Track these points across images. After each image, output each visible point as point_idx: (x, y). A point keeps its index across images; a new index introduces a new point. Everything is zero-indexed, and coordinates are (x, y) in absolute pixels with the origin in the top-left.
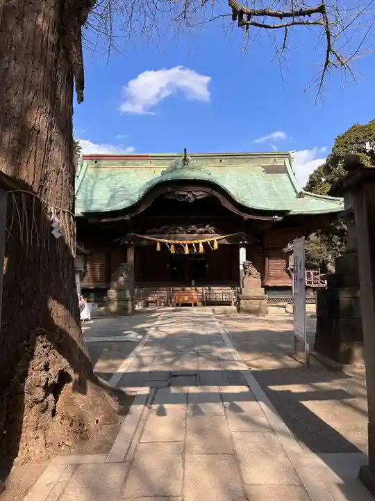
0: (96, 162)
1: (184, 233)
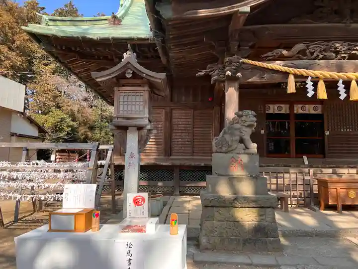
1: (344, 58)
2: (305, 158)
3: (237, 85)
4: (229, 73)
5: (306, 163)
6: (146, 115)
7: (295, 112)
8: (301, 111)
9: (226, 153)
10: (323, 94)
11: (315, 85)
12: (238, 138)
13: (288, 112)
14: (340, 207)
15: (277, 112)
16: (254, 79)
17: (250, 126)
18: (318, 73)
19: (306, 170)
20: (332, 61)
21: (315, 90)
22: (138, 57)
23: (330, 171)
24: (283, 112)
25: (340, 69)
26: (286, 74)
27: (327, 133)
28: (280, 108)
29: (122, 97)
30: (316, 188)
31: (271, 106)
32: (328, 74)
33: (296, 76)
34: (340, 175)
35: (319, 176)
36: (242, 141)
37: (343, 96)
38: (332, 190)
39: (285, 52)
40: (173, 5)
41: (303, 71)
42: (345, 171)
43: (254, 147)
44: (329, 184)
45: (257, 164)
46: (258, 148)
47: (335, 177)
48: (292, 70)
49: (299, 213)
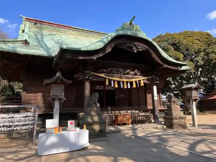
0: (35, 24)
1: (122, 74)
2: (109, 107)
3: (89, 81)
4: (87, 77)
5: (110, 109)
6: (63, 94)
7: (106, 89)
8: (107, 89)
9: (90, 107)
10: (116, 86)
11: (114, 83)
12: (94, 102)
13: (103, 89)
14: (121, 124)
15: (99, 89)
16: (95, 80)
17: (97, 98)
18: (115, 79)
19: (110, 112)
20: (119, 75)
21: (114, 84)
22: (62, 75)
23: (118, 112)
24: (101, 89)
25: (121, 78)
26: (105, 79)
27: (117, 97)
28: (100, 87)
29: (54, 88)
30: (114, 119)
31: (97, 86)
32: (118, 79)
33: (108, 79)
34: (121, 113)
35: (115, 114)
36: (95, 103)
37: (122, 87)
38: (119, 118)
39: (105, 71)
40: (70, 54)
41: (110, 78)
42: (122, 112)
43: (98, 105)
44: (118, 116)
45: (99, 110)
46: (100, 105)
47: (119, 114)
48: (107, 77)
49: (109, 127)
